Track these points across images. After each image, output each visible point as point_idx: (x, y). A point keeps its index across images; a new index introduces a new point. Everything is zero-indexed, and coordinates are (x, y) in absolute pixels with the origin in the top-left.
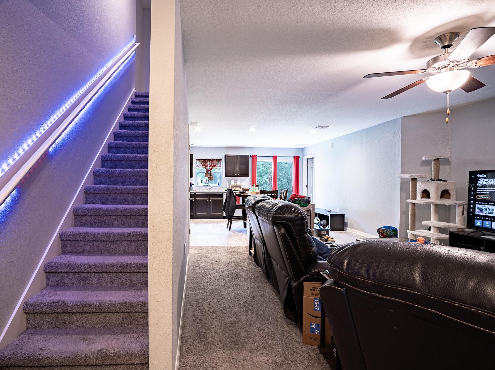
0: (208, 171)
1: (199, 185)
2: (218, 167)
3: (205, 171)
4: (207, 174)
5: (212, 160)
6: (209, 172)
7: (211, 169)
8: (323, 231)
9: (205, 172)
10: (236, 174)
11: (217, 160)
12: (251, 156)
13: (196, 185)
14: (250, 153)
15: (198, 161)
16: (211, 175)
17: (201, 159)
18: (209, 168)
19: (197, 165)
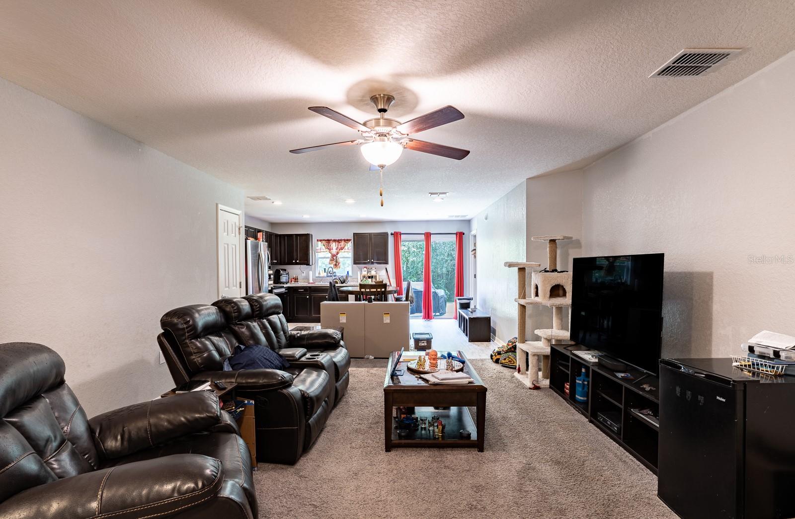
0: (333, 256)
1: (321, 276)
2: (346, 250)
3: (330, 256)
4: (332, 260)
5: (339, 241)
6: (335, 258)
7: (338, 253)
8: (422, 342)
9: (329, 258)
10: (369, 260)
11: (347, 241)
12: (392, 234)
13: (317, 275)
14: (389, 230)
15: (319, 243)
16: (337, 262)
17: (323, 240)
18: (334, 252)
19: (318, 248)
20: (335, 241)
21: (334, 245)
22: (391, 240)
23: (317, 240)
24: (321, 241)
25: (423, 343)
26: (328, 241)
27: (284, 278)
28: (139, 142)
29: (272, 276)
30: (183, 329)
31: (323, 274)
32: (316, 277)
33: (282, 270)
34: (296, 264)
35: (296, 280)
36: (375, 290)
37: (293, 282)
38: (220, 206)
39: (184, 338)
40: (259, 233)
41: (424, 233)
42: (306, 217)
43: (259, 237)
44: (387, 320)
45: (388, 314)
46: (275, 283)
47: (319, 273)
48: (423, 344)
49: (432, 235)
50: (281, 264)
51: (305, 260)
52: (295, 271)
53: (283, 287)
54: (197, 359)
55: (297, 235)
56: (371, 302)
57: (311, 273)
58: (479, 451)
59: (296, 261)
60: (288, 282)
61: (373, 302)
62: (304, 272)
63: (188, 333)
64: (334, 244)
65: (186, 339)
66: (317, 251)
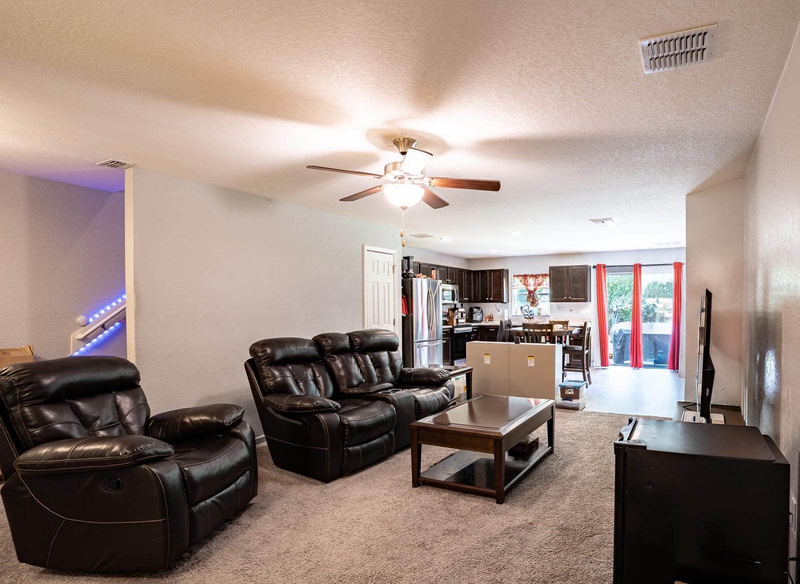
0: (530, 292)
1: (517, 314)
2: (543, 286)
3: (527, 293)
4: (529, 297)
5: (536, 276)
6: (532, 294)
7: (535, 290)
10: (565, 298)
11: (544, 275)
12: (594, 267)
13: (514, 313)
14: (591, 262)
15: (517, 278)
16: (534, 299)
17: (520, 276)
18: (531, 288)
19: (515, 284)
20: (532, 276)
21: (531, 281)
22: (593, 273)
23: (514, 276)
24: (517, 276)
25: (570, 391)
26: (525, 276)
27: (477, 317)
28: (270, 200)
29: (464, 314)
30: (261, 356)
31: (519, 313)
32: (513, 316)
33: (475, 308)
34: (490, 301)
35: (491, 318)
36: (540, 331)
37: (487, 321)
38: (367, 247)
39: (261, 364)
40: (433, 271)
41: (633, 264)
42: (494, 252)
43: (433, 274)
44: (531, 363)
45: (533, 356)
46: (467, 321)
47: (516, 312)
48: (570, 393)
49: (642, 267)
50: (475, 302)
51: (499, 298)
52: (490, 308)
53: (470, 326)
54: (270, 383)
55: (491, 271)
56: (518, 343)
57: (506, 311)
58: (496, 503)
59: (489, 299)
60: (482, 321)
61: (521, 343)
62: (500, 310)
63: (264, 360)
64: (531, 279)
65: (262, 365)
66: (514, 287)
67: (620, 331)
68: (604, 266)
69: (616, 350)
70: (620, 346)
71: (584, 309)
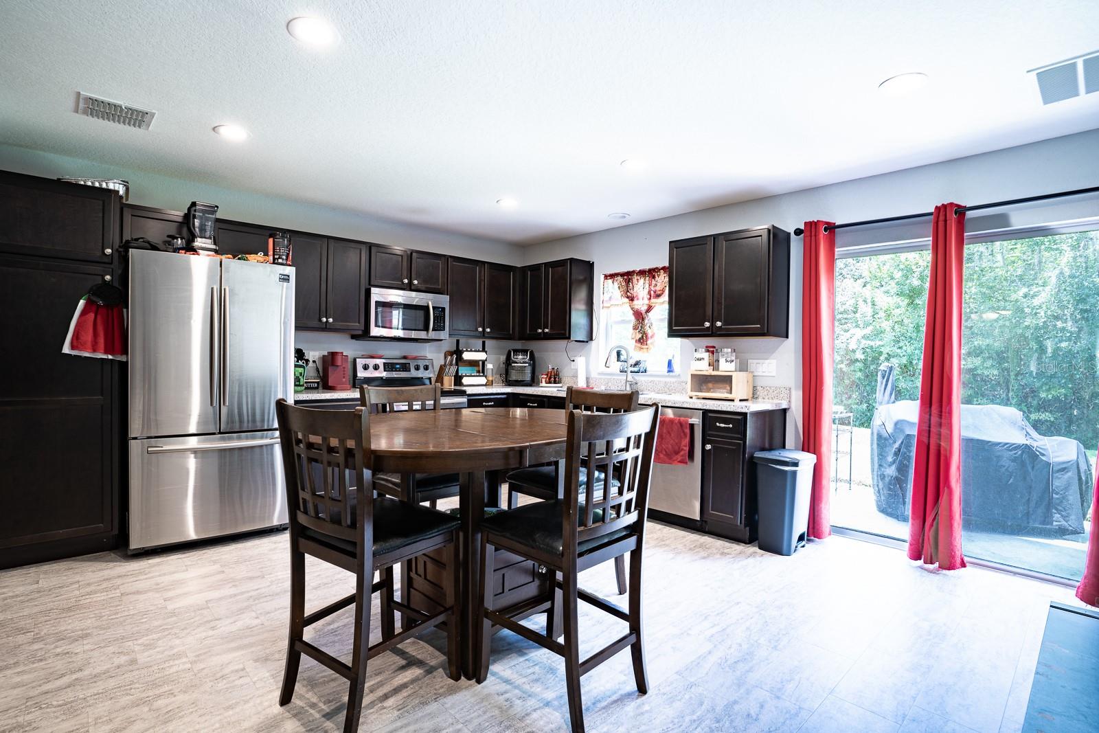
0: (638, 316)
3: (631, 318)
6: (640, 321)
7: (649, 309)
9: (628, 321)
10: (707, 324)
12: (798, 232)
15: (610, 281)
16: (643, 333)
17: (617, 275)
18: (641, 304)
19: (606, 297)
20: (642, 273)
21: (639, 287)
23: (605, 277)
24: (611, 276)
26: (628, 276)
32: (599, 374)
33: (518, 352)
34: (546, 337)
35: (553, 377)
37: (543, 384)
41: (932, 210)
50: (519, 337)
51: (563, 327)
55: (548, 266)
59: (544, 331)
60: (534, 383)
62: (576, 358)
64: (639, 281)
66: (605, 305)
67: (896, 424)
68: (831, 228)
69: (882, 477)
70: (893, 467)
71: (767, 361)
